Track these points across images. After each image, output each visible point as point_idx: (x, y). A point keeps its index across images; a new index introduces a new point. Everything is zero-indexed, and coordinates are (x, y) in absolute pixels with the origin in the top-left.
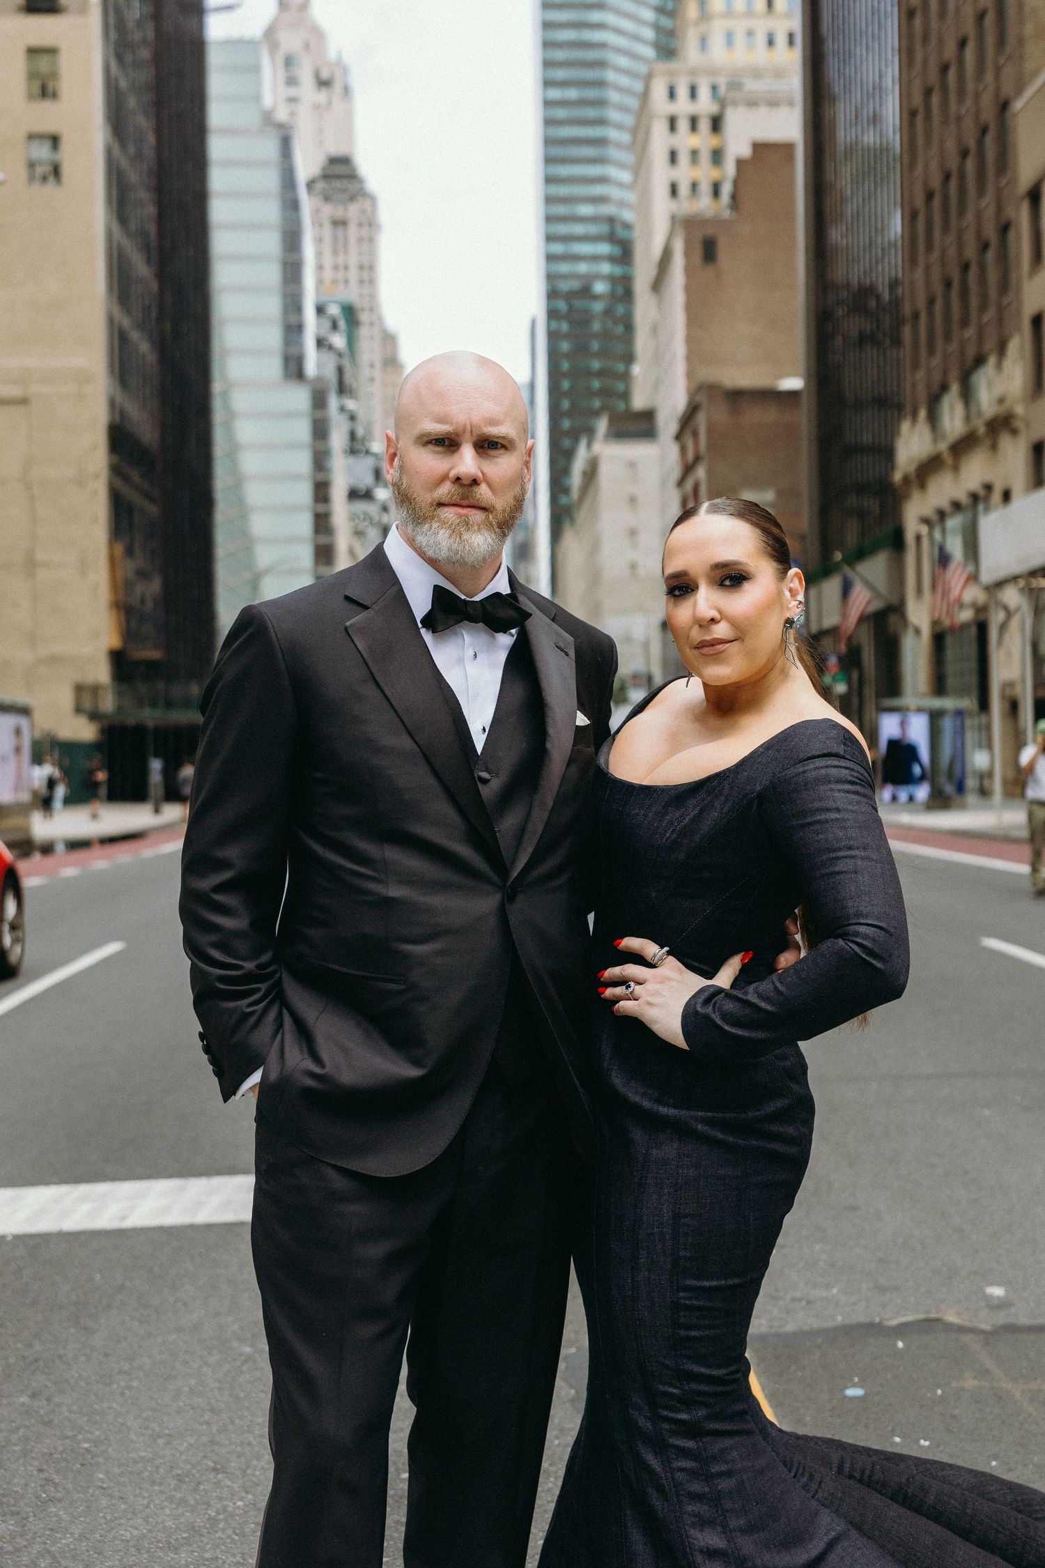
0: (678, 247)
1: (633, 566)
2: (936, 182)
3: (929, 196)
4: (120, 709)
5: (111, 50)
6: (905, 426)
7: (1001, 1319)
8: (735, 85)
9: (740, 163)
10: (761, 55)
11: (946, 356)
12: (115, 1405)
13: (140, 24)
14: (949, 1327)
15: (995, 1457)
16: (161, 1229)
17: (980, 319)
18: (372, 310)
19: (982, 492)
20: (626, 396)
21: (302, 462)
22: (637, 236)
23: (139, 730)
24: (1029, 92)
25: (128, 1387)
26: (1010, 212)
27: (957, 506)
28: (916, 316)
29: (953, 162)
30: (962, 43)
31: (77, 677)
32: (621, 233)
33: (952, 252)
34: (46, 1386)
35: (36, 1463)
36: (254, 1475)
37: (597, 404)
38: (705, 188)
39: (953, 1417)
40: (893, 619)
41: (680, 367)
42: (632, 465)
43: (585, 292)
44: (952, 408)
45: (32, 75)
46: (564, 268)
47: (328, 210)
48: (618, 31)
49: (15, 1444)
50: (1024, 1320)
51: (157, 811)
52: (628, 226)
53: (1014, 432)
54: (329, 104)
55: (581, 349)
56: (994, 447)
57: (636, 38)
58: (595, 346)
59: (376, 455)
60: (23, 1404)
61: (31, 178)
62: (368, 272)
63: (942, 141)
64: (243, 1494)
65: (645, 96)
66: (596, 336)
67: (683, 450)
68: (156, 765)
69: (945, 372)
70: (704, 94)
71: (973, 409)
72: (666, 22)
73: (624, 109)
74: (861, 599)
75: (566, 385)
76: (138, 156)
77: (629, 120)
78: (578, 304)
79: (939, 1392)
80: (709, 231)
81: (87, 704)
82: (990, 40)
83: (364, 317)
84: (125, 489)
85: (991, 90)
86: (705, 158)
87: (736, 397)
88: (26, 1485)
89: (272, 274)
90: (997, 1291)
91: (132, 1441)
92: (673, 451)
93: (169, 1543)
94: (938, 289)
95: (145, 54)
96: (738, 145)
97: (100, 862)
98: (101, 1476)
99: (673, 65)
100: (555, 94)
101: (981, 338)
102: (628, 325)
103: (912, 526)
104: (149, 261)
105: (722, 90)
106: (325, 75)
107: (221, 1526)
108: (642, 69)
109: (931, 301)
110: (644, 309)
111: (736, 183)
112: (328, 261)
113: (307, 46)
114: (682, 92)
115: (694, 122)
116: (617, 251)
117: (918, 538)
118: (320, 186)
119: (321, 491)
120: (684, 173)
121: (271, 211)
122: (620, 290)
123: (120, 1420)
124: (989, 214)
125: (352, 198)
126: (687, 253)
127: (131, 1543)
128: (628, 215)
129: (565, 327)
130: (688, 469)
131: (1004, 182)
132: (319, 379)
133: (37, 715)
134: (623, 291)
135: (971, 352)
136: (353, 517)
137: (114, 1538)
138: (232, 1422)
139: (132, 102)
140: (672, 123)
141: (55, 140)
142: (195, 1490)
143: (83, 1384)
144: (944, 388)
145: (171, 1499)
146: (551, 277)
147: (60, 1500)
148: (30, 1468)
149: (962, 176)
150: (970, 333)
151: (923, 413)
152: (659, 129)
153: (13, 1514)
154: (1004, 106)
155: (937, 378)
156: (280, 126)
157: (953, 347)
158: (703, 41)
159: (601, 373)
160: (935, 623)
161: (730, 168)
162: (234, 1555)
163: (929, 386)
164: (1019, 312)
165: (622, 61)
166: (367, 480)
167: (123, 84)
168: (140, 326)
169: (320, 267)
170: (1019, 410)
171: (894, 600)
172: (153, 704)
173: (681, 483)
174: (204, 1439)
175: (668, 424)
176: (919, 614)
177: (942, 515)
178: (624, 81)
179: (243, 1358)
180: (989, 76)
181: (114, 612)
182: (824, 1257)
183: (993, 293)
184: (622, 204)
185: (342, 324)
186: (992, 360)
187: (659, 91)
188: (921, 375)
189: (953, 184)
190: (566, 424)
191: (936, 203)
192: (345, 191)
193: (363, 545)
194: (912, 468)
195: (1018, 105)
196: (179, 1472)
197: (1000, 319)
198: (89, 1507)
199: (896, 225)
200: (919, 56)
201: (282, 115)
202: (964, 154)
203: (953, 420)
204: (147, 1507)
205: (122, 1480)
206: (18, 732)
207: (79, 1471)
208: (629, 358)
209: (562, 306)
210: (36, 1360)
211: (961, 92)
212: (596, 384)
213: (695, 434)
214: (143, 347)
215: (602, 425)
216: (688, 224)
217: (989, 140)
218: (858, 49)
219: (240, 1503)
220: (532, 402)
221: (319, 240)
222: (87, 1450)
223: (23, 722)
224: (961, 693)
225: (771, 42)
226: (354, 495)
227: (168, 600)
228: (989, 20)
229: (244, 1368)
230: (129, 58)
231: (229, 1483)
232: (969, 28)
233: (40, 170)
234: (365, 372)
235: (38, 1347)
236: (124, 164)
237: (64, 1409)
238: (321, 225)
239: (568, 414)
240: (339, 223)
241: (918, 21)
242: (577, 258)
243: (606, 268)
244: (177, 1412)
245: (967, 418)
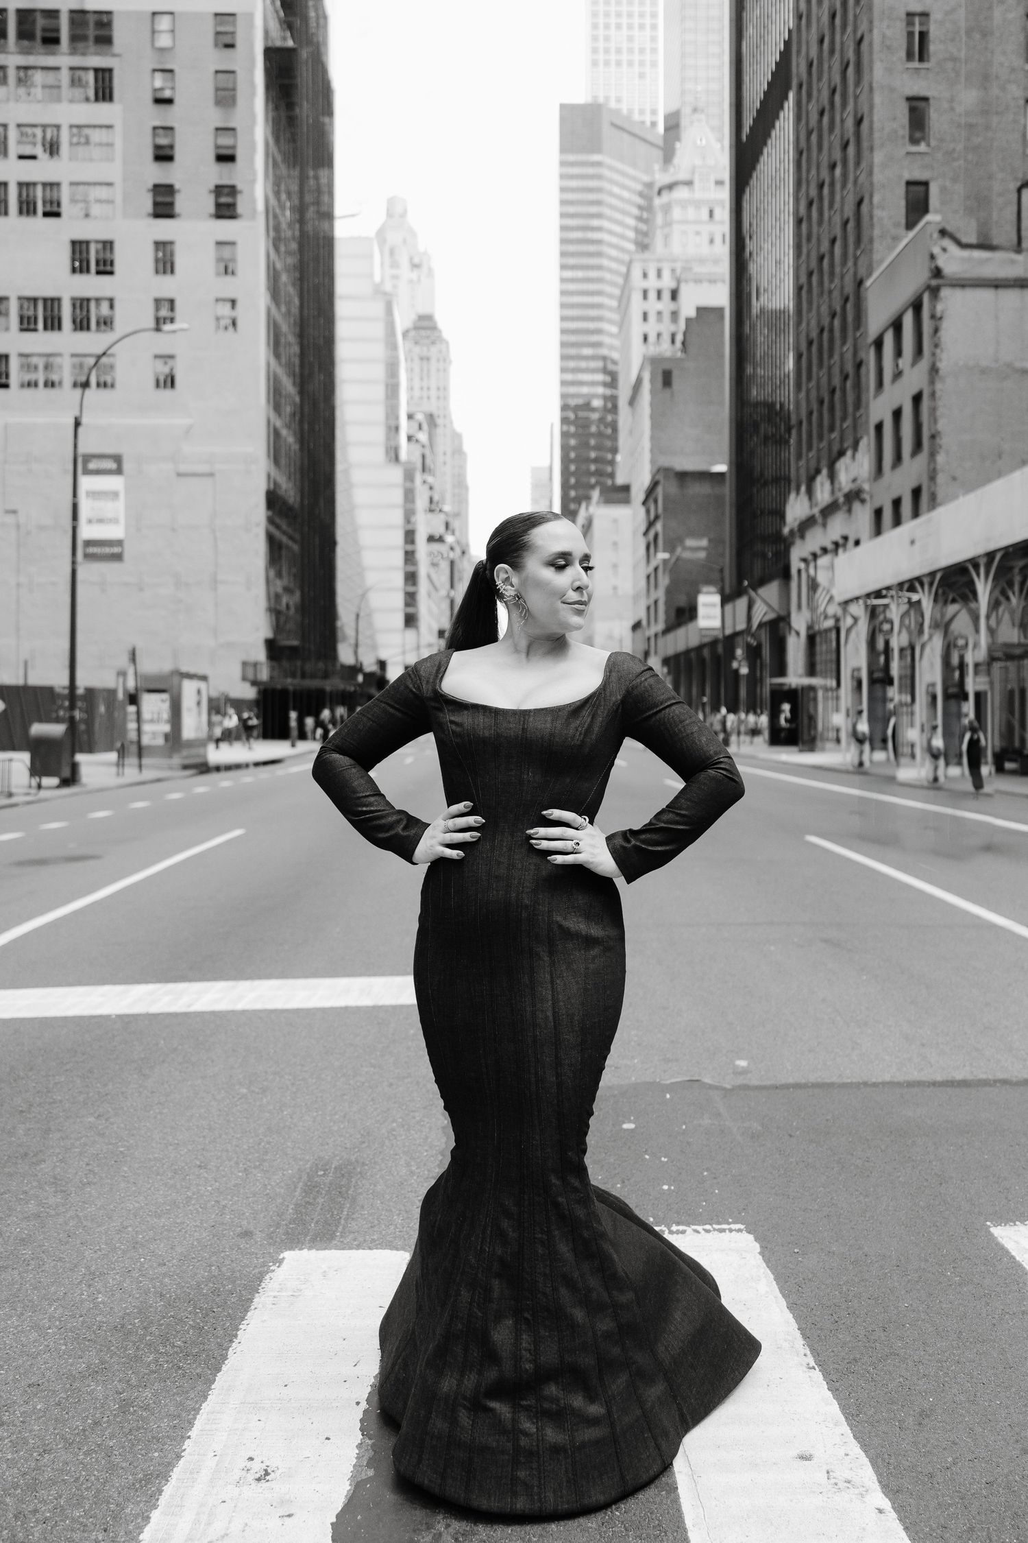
0: (647, 377)
1: (615, 588)
2: (814, 334)
3: (810, 343)
4: (272, 678)
5: (271, 242)
6: (793, 496)
7: (740, 1081)
8: (686, 269)
9: (688, 320)
10: (705, 250)
11: (819, 450)
12: (148, 1124)
13: (290, 225)
14: (705, 1084)
15: (707, 1170)
16: (213, 1013)
17: (841, 426)
18: (445, 417)
19: (841, 541)
20: (612, 475)
21: (397, 517)
22: (619, 369)
23: (284, 692)
24: (875, 275)
25: (161, 1113)
26: (862, 355)
27: (825, 550)
28: (800, 423)
29: (826, 321)
30: (833, 241)
31: (245, 657)
32: (611, 367)
33: (824, 380)
34: (108, 1112)
35: (86, 1160)
36: (224, 1170)
37: (593, 480)
38: (666, 338)
39: (688, 1143)
40: (782, 625)
41: (647, 456)
42: (615, 521)
43: (587, 406)
44: (822, 485)
45: (219, 260)
46: (572, 390)
47: (417, 350)
48: (611, 232)
49: (77, 1148)
50: (755, 1082)
51: (293, 745)
52: (615, 362)
53: (863, 501)
54: (419, 280)
55: (584, 445)
56: (849, 511)
57: (622, 237)
58: (592, 442)
59: (446, 514)
60: (90, 1122)
61: (218, 327)
62: (443, 391)
63: (819, 307)
64: (213, 1182)
65: (627, 276)
66: (592, 435)
67: (648, 511)
68: (293, 715)
69: (819, 461)
70: (666, 274)
71: (837, 486)
72: (643, 227)
73: (613, 284)
74: (761, 613)
75: (573, 468)
76: (289, 312)
77: (617, 292)
78: (581, 414)
79: (684, 1127)
80: (667, 366)
81: (250, 675)
82: (851, 239)
83: (440, 421)
84: (277, 533)
85: (852, 271)
86: (667, 317)
87: (683, 476)
88: (76, 1173)
89: (379, 392)
90: (742, 1063)
91: (152, 1147)
92: (642, 511)
93: (156, 1212)
94: (815, 406)
95: (294, 246)
96: (688, 310)
97: (247, 777)
98: (126, 1169)
99: (647, 255)
100: (569, 274)
101: (842, 440)
102: (614, 427)
103: (795, 564)
104: (294, 384)
105: (678, 272)
106: (416, 261)
107: (193, 1202)
108: (626, 258)
109: (810, 413)
110: (624, 416)
111: (685, 334)
112: (417, 384)
113: (405, 241)
114: (652, 274)
115: (659, 294)
116: (608, 379)
117: (799, 571)
118: (412, 334)
119: (410, 536)
120: (652, 328)
121: (378, 350)
122: (609, 405)
123: (149, 1134)
124: (849, 356)
125: (433, 343)
126: (652, 381)
127: (132, 1212)
128: (615, 355)
129: (572, 429)
130: (651, 525)
131: (858, 334)
132: (408, 462)
133: (211, 680)
134: (612, 405)
135: (836, 448)
136: (430, 554)
137: (122, 1208)
138: (220, 1136)
139: (284, 278)
140: (645, 294)
141: (233, 302)
142: (184, 1179)
143: (132, 1110)
144: (818, 471)
145: (166, 1185)
146: (564, 396)
147: (95, 1184)
148: (81, 1163)
149: (831, 331)
150: (835, 435)
151: (803, 488)
152: (637, 297)
153: (62, 1191)
154: (860, 283)
155: (813, 464)
156: (385, 294)
157: (824, 444)
158: (667, 237)
159: (596, 461)
160: (809, 628)
161: (682, 325)
162: (195, 1221)
163: (808, 469)
164: (867, 422)
165: (614, 253)
166: (439, 530)
167: (279, 266)
168: (288, 427)
169: (411, 389)
170: (866, 487)
171: (783, 613)
172: (293, 676)
173: (645, 534)
174: (199, 1147)
175: (638, 494)
176: (799, 622)
177: (815, 556)
178: (614, 265)
179: (239, 1096)
180: (850, 263)
181: (268, 614)
182: (636, 1039)
183: (850, 409)
184: (611, 347)
185: (425, 426)
186: (849, 453)
187: (636, 273)
188: (802, 463)
189: (826, 335)
190: (573, 493)
191: (814, 348)
192: (428, 337)
193: (436, 572)
194: (796, 525)
195: (868, 283)
196: (177, 1167)
197: (855, 427)
198: (111, 1189)
199: (790, 364)
200: (805, 250)
201: (388, 287)
202: (833, 315)
203: (823, 493)
204: (150, 1189)
205: (138, 1172)
206: (199, 692)
207: (112, 1166)
208: (615, 450)
209: (572, 416)
210: (107, 1095)
211: (832, 274)
212: (593, 467)
213: (656, 501)
214: (289, 437)
215: (596, 494)
216: (654, 361)
217: (849, 306)
218: (766, 245)
219: (209, 1188)
220: (551, 479)
221: (410, 370)
222: (121, 1152)
223: (202, 685)
224: (824, 675)
225: (712, 241)
226: (431, 539)
227: (303, 608)
228: (851, 225)
229: (238, 1103)
230: (282, 249)
231: (206, 1175)
232: (838, 231)
233: (223, 323)
234: (440, 459)
235: (110, 1087)
236: (279, 319)
237: (115, 1126)
238: (412, 360)
239: (575, 487)
240: (425, 359)
241: (804, 226)
242: (581, 383)
243: (600, 390)
244: (187, 1130)
245: (833, 492)
